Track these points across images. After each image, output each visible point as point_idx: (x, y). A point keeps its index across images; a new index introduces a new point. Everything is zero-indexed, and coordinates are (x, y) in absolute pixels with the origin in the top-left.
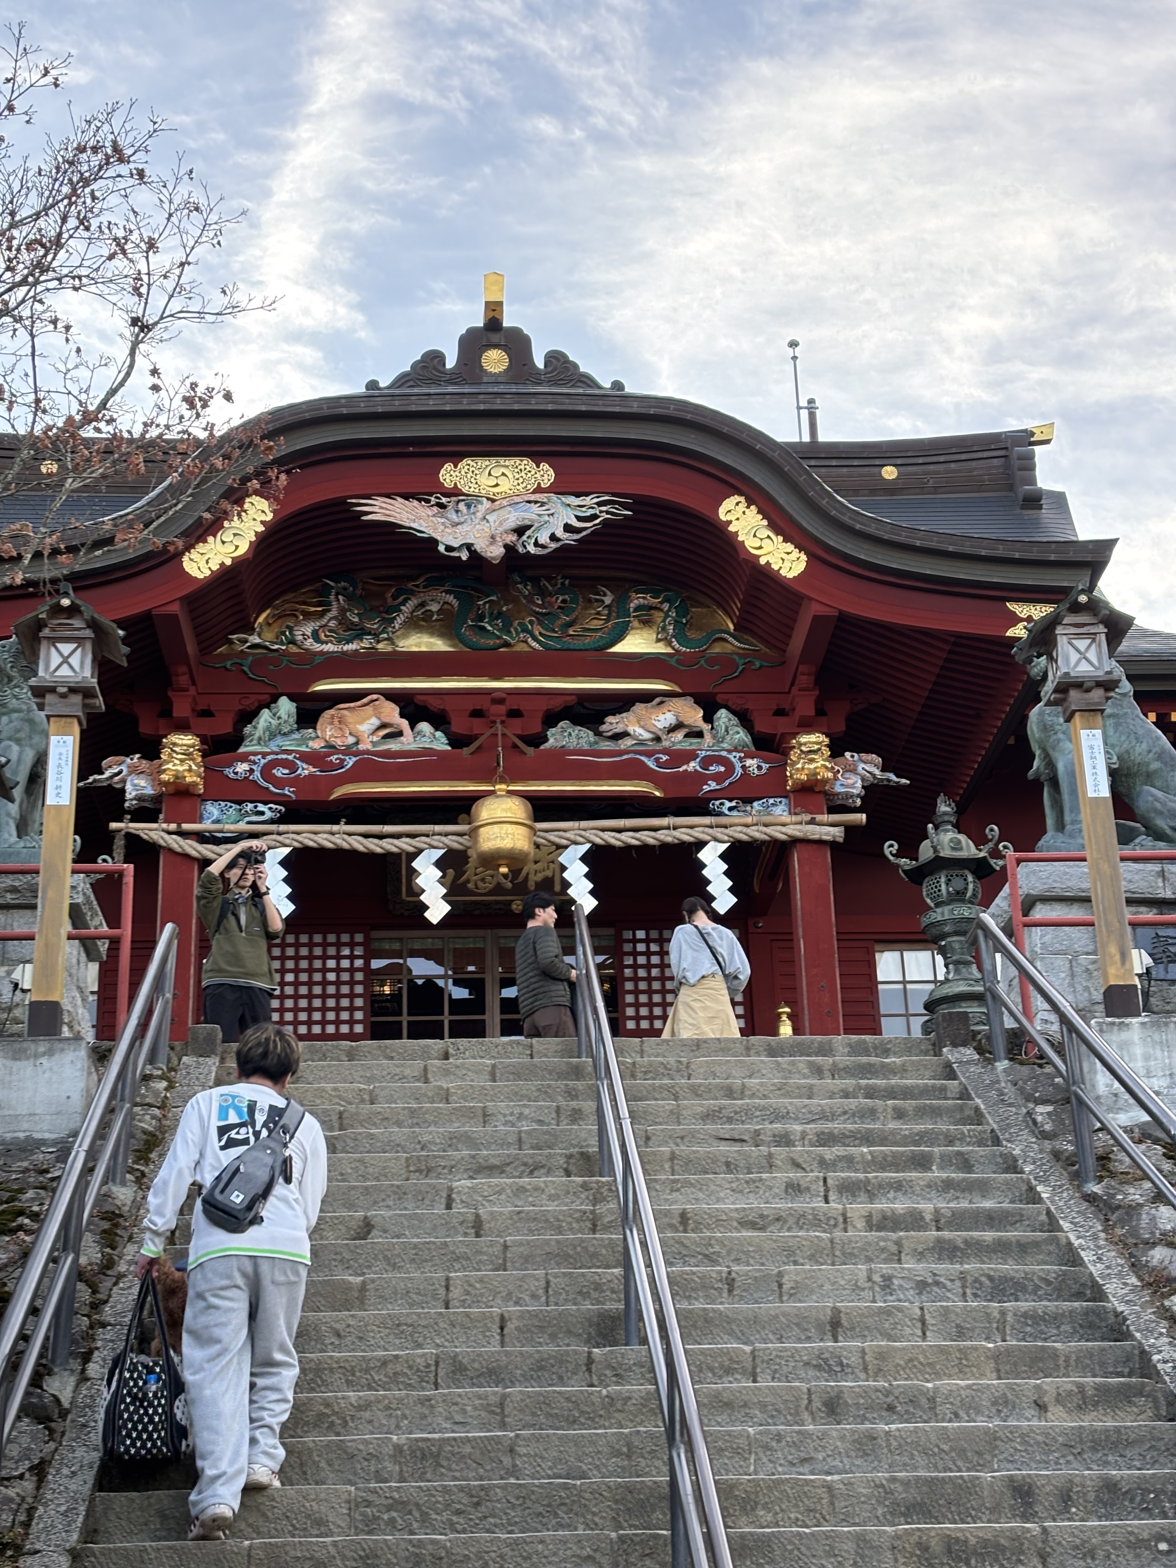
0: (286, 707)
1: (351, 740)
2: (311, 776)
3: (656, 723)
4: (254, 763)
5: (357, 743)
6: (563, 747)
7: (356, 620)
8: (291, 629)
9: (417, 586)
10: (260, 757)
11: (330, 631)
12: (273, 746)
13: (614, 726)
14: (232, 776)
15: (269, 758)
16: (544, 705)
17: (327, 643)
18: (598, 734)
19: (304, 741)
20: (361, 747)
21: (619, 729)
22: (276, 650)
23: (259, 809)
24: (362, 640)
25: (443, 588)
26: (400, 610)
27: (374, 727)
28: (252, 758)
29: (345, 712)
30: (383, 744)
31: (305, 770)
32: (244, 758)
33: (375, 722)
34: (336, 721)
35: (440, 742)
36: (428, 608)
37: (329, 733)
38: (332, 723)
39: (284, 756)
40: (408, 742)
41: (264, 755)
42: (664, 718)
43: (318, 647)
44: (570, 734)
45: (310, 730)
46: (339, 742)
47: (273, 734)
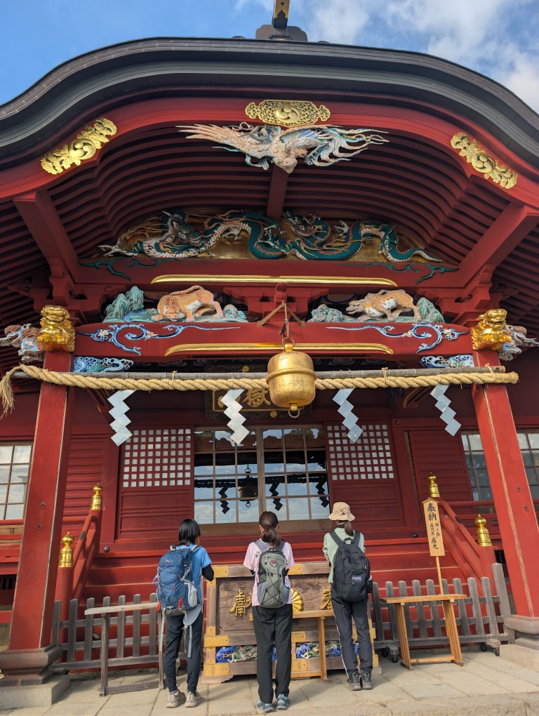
0: (136, 293)
1: (181, 315)
2: (152, 339)
3: (384, 305)
4: (112, 330)
5: (185, 318)
6: (323, 321)
7: (185, 237)
8: (141, 243)
9: (225, 217)
10: (116, 326)
11: (167, 244)
12: (127, 319)
13: (356, 307)
14: (96, 339)
15: (123, 327)
16: (308, 294)
17: (165, 252)
18: (345, 313)
19: (149, 316)
20: (188, 320)
21: (360, 309)
22: (131, 256)
23: (114, 362)
24: (188, 251)
25: (241, 219)
26: (214, 233)
27: (197, 307)
28: (111, 326)
29: (177, 297)
30: (203, 318)
31: (148, 335)
32: (106, 327)
33: (197, 303)
34: (171, 302)
35: (241, 318)
36: (231, 233)
37: (165, 310)
38: (168, 304)
39: (134, 326)
40: (219, 317)
41: (119, 325)
42: (388, 302)
43: (159, 255)
44: (327, 313)
45: (153, 309)
46: (172, 317)
47: (127, 311)
